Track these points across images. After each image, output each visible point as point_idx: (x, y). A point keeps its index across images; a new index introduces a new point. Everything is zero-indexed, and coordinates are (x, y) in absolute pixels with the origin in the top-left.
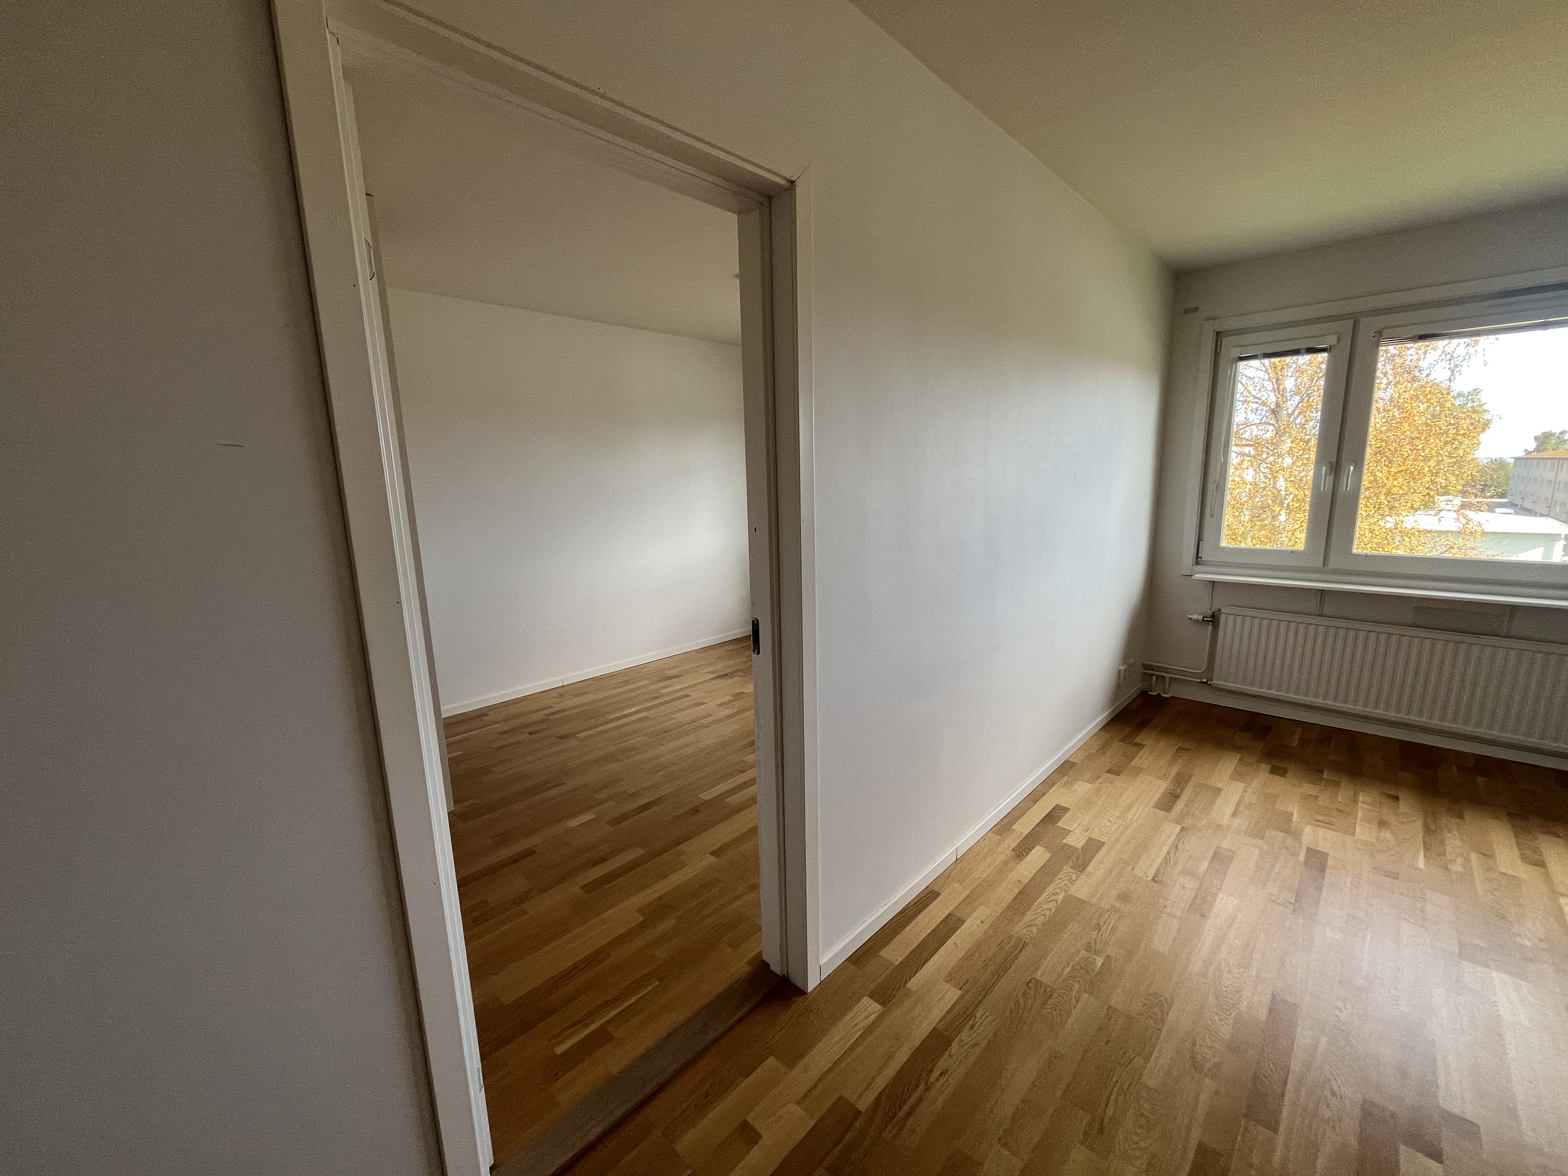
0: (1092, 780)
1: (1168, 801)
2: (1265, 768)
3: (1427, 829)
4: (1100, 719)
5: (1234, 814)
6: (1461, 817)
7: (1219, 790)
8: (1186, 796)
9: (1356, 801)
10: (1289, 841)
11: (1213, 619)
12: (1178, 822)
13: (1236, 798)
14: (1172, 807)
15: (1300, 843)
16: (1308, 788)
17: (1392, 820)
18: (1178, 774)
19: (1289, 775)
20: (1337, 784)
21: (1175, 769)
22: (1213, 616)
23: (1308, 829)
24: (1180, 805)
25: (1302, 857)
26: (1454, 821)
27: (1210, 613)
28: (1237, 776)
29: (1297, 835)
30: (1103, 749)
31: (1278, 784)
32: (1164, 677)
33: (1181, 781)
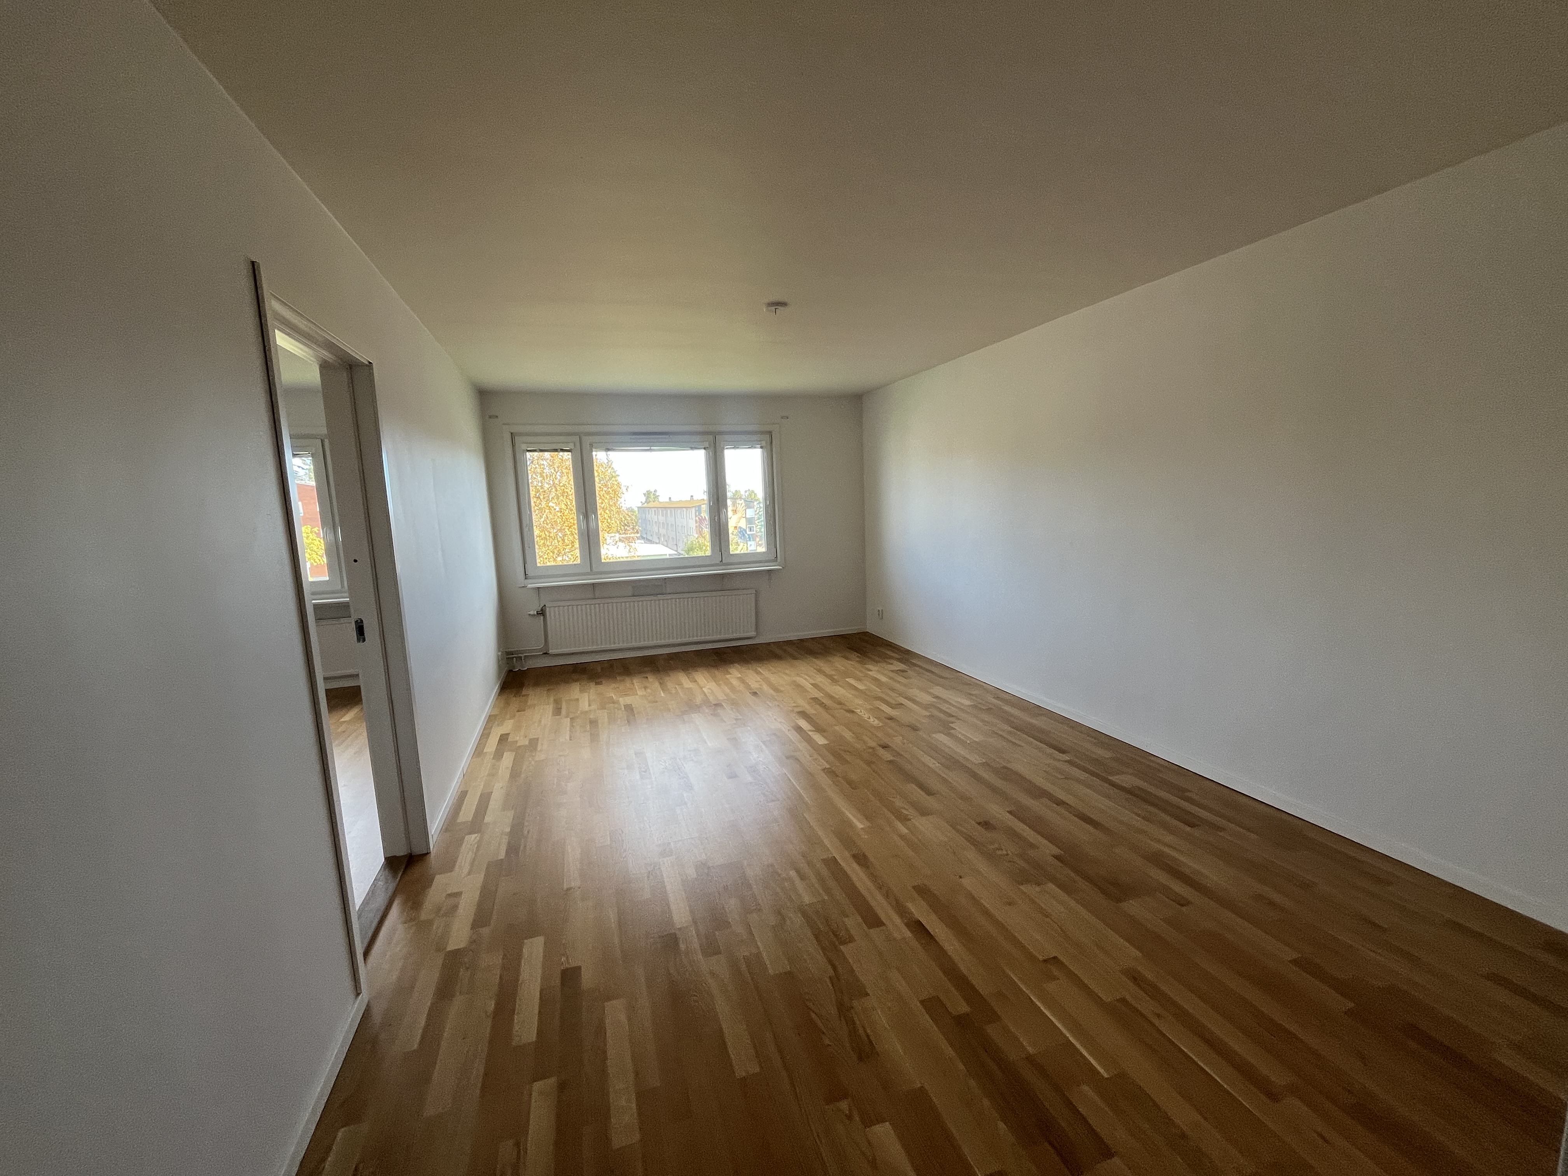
0: (511, 718)
1: (557, 711)
2: (592, 685)
3: (660, 684)
4: (496, 688)
5: (590, 705)
6: (670, 676)
7: (578, 699)
8: (564, 706)
9: (633, 684)
10: (616, 706)
11: (542, 613)
12: (567, 717)
13: (587, 699)
14: (561, 713)
15: (620, 704)
16: (614, 685)
17: (648, 685)
18: (554, 700)
19: (604, 682)
20: (623, 680)
21: (552, 699)
22: (542, 610)
23: (621, 699)
24: (564, 711)
25: (623, 709)
26: (667, 678)
27: (540, 608)
28: (582, 691)
29: (617, 702)
30: (507, 704)
31: (601, 688)
32: (521, 657)
33: (557, 702)
